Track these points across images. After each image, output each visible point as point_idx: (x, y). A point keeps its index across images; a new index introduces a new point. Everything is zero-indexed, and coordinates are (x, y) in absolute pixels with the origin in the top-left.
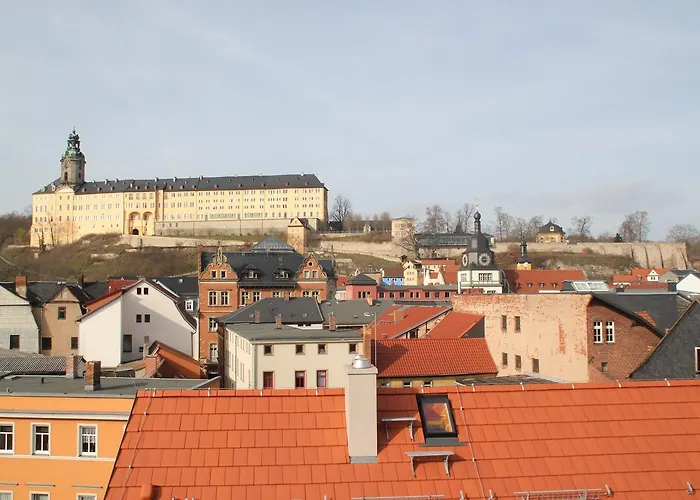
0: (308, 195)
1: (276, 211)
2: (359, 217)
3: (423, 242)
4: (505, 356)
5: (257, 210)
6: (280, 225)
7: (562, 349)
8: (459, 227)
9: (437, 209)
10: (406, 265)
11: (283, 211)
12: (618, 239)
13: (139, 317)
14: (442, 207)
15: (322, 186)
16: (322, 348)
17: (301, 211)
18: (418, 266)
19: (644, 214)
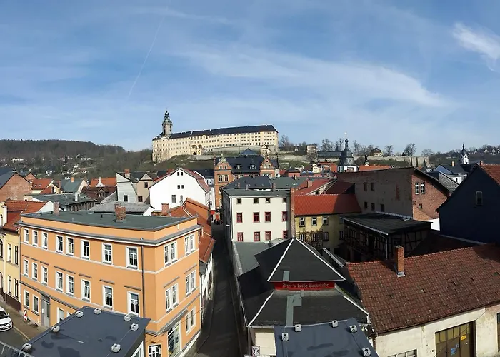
0: (269, 135)
1: (255, 142)
2: (292, 145)
3: (321, 155)
4: (366, 203)
5: (247, 142)
6: (257, 148)
7: (398, 198)
8: (337, 148)
9: (326, 141)
10: (314, 165)
11: (258, 142)
12: (403, 155)
13: (179, 186)
14: (329, 139)
15: (275, 130)
16: (268, 200)
17: (266, 141)
18: (319, 165)
19: (413, 144)
